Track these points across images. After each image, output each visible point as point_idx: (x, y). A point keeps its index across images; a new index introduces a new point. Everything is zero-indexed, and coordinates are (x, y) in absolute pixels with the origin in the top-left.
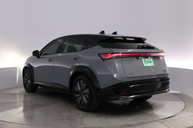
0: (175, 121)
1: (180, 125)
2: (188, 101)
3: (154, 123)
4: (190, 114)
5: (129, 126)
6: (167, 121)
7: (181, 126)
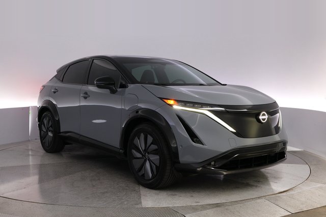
0: (293, 198)
1: (302, 204)
2: (315, 165)
3: (259, 201)
4: (319, 185)
5: (217, 206)
6: (281, 198)
7: (304, 206)
